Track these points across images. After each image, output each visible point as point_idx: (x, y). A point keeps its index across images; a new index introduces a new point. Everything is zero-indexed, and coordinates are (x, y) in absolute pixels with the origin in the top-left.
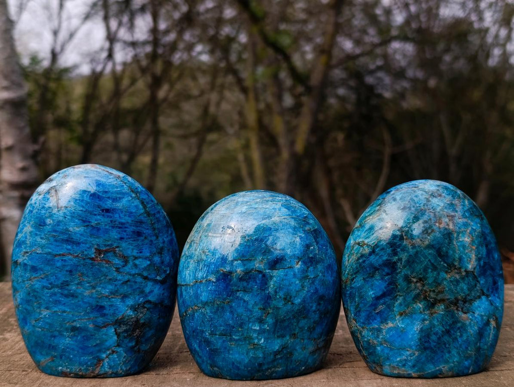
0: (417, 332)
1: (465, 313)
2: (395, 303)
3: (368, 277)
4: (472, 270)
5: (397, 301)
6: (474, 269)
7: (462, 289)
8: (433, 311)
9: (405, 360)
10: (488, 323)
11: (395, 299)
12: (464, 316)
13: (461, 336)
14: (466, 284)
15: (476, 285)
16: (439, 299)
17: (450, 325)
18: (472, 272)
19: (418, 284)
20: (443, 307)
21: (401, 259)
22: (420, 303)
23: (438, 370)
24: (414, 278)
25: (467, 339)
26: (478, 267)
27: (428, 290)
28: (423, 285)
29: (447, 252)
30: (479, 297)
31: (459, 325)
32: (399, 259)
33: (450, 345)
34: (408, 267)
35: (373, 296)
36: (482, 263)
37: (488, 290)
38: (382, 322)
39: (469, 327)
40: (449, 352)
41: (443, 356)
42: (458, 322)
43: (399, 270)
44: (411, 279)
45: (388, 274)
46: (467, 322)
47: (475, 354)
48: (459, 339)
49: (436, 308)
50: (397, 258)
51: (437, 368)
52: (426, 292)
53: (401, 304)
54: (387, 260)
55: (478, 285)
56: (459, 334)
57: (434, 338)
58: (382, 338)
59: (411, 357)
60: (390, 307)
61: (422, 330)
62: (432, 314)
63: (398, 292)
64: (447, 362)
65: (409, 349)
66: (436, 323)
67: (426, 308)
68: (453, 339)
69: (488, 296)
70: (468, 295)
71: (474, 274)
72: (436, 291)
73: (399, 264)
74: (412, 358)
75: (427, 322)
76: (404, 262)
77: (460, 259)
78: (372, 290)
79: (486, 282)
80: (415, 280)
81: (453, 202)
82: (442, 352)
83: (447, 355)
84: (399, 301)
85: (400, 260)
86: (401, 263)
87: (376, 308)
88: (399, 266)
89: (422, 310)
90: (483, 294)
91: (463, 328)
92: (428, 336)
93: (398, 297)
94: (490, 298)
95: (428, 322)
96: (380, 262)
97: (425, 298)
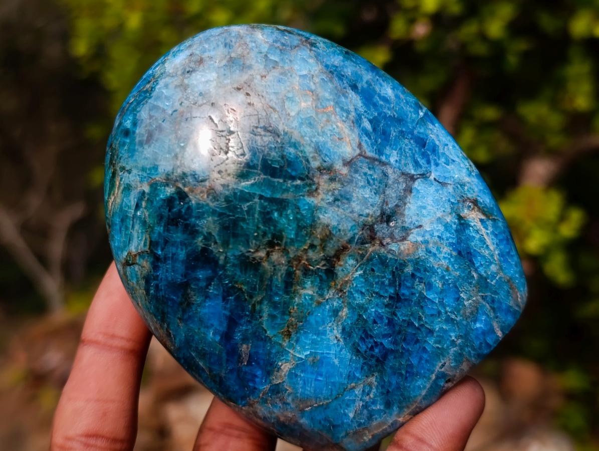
0: (342, 342)
1: (404, 239)
2: (261, 323)
3: (184, 311)
4: (358, 151)
5: (261, 317)
6: (360, 146)
7: (364, 201)
8: (339, 282)
9: (366, 406)
10: (463, 224)
11: (255, 314)
12: (405, 246)
13: (429, 286)
14: (363, 187)
15: (385, 175)
16: (332, 253)
17: (392, 284)
18: (360, 155)
19: (275, 256)
20: (351, 262)
21: (210, 234)
22: (304, 288)
23: (439, 377)
24: (257, 251)
25: (445, 283)
26: (365, 138)
27: (300, 253)
28: (285, 251)
29: (283, 157)
30: (409, 190)
31: (409, 269)
32: (205, 238)
33: (420, 319)
34: (232, 240)
35: (218, 338)
36: (367, 125)
37: (417, 164)
38: (269, 373)
39: (431, 259)
40: (431, 332)
41: (424, 348)
42: (403, 265)
43: (222, 258)
44: (254, 259)
45: (209, 280)
46: (421, 253)
47: (483, 298)
48: (431, 296)
49: (340, 274)
50: (200, 239)
51: (434, 377)
52: (298, 259)
53: (272, 317)
54: (188, 255)
55: (390, 171)
56: (421, 286)
57: (380, 329)
58: (293, 400)
59: (368, 394)
60: (259, 337)
61: (347, 333)
62: (341, 291)
63: (251, 297)
64: (440, 353)
65: (353, 384)
66: (359, 300)
67: (321, 288)
68: (418, 303)
69: (424, 176)
70: (385, 202)
71: (366, 158)
72: (316, 243)
73: (213, 247)
74: (372, 396)
75: (345, 312)
76: (219, 235)
77: (318, 150)
78: (207, 327)
79: (401, 152)
80: (262, 254)
81: (233, 55)
82: (417, 341)
83: (431, 341)
84: (265, 315)
85: (208, 237)
86: (216, 243)
87: (240, 356)
88: (215, 251)
89: (317, 298)
90: (413, 178)
91: (421, 269)
92: (366, 335)
93: (258, 307)
94: (432, 178)
95: (346, 310)
96: (180, 267)
97: (306, 272)
